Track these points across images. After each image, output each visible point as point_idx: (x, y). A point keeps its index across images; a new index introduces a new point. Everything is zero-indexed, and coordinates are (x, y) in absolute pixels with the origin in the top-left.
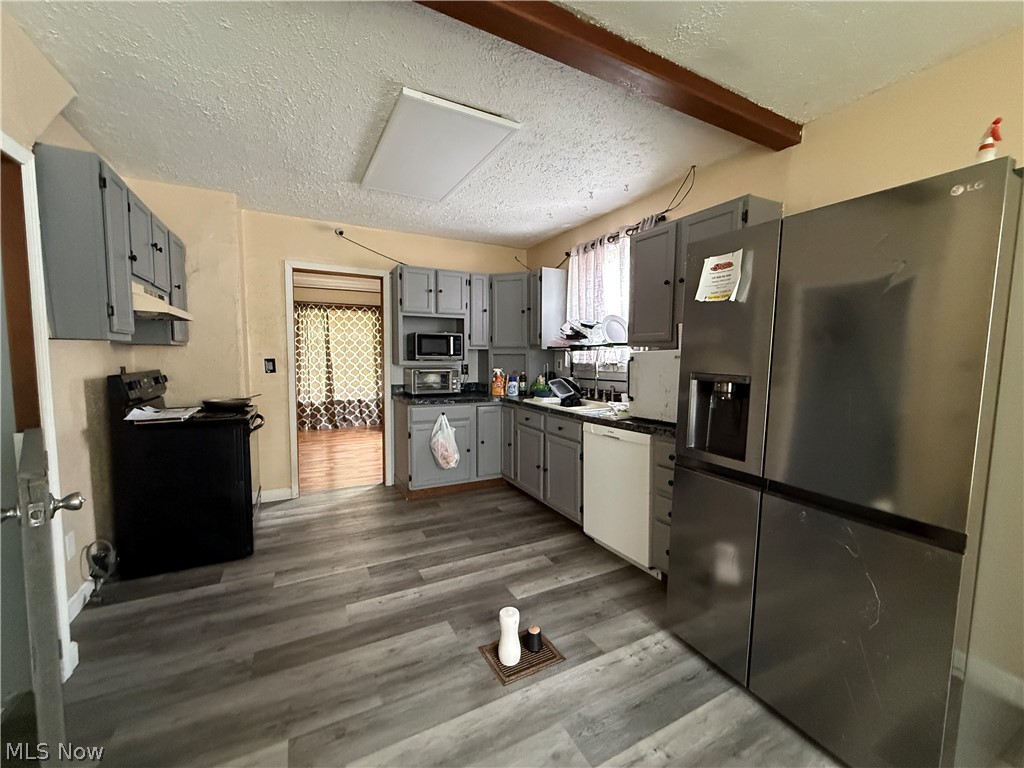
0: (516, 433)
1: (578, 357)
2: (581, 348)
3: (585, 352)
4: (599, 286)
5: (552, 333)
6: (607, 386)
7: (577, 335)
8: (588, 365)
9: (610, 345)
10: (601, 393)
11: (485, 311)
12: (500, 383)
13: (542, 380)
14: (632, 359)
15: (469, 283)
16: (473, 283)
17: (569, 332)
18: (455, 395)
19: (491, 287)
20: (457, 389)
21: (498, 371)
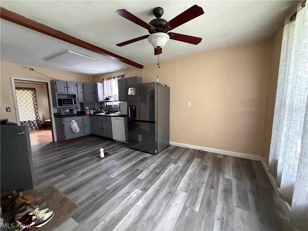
0: (94, 122)
1: (108, 104)
2: (109, 102)
3: (109, 103)
4: (111, 88)
5: (101, 98)
6: (115, 110)
7: (107, 99)
8: (110, 105)
9: (115, 101)
10: (114, 111)
11: (82, 92)
12: (88, 111)
13: (99, 109)
14: (120, 104)
15: (77, 85)
16: (78, 85)
17: (106, 98)
18: (76, 114)
19: (83, 86)
20: (76, 113)
21: (87, 108)
